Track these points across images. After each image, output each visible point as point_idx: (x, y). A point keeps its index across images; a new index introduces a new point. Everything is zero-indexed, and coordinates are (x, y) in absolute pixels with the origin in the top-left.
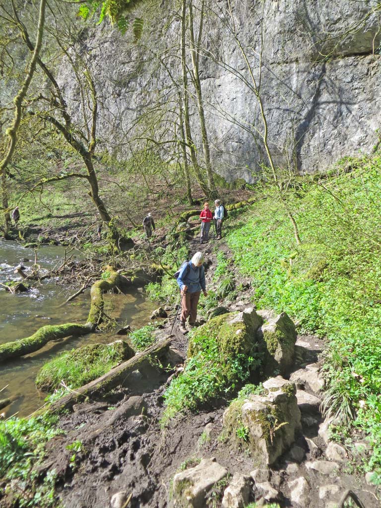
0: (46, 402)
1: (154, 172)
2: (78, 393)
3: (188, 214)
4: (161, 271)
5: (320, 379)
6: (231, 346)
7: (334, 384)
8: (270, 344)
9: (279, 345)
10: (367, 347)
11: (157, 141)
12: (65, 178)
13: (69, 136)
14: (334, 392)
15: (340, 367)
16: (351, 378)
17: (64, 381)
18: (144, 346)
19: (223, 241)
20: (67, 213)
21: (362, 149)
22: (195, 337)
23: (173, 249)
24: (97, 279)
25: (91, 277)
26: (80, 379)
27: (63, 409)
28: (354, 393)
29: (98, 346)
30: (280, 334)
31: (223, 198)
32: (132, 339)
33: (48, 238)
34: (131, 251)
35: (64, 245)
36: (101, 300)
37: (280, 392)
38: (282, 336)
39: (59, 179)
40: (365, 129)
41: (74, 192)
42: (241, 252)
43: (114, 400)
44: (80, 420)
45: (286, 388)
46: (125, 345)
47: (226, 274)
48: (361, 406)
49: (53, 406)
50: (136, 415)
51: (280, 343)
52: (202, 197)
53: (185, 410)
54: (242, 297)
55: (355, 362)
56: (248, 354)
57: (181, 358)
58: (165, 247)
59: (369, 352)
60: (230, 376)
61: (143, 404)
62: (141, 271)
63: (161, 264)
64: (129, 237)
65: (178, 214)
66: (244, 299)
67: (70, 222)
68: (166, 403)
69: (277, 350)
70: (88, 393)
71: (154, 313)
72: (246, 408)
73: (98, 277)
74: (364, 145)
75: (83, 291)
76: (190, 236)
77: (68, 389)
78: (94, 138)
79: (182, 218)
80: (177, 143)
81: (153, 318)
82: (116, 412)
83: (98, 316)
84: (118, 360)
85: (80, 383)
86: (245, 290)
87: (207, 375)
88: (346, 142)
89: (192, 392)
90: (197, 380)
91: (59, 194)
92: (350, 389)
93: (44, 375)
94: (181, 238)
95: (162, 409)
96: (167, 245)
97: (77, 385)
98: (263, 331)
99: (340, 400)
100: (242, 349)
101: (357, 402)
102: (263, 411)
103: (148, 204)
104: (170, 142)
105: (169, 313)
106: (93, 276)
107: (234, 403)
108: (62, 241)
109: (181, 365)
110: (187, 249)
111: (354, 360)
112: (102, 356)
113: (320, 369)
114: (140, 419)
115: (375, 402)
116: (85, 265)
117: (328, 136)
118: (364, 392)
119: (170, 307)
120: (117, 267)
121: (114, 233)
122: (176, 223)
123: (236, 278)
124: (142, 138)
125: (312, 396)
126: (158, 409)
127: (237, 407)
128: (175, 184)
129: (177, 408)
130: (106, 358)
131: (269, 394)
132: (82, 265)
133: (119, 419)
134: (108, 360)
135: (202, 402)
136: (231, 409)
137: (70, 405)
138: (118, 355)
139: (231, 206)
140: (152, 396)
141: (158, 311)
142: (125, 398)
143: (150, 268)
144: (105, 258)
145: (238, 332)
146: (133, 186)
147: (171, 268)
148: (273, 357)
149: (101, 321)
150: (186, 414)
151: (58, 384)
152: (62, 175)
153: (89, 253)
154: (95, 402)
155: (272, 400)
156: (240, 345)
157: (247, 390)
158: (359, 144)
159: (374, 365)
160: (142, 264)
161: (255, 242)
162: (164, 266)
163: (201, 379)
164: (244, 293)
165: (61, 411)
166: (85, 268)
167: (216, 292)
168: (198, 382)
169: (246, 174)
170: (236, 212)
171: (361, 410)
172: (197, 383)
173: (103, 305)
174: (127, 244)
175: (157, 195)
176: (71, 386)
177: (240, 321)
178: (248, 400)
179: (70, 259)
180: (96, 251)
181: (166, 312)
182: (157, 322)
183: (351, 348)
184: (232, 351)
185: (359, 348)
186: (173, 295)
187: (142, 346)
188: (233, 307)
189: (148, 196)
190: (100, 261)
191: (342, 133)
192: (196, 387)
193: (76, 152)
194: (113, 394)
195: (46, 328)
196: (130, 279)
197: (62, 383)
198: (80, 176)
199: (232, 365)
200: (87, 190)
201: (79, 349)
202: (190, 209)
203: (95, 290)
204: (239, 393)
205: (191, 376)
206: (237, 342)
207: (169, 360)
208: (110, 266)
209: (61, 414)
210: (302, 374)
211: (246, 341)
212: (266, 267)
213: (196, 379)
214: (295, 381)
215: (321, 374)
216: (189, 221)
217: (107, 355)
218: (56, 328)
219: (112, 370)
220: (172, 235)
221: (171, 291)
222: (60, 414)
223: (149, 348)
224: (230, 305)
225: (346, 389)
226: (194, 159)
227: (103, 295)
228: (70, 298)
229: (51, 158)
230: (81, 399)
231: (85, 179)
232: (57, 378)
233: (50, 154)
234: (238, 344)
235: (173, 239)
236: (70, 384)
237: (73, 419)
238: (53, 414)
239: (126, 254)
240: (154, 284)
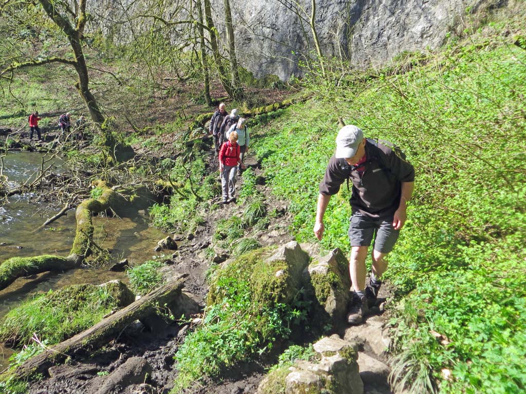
0: (11, 362)
1: (162, 61)
2: (56, 351)
3: (205, 117)
4: (170, 189)
5: (385, 337)
6: (269, 292)
7: (408, 346)
8: (320, 290)
9: (332, 291)
10: (450, 297)
11: (167, 20)
12: (43, 63)
14: (409, 358)
15: (415, 323)
16: (430, 338)
17: (37, 333)
18: (147, 286)
20: (46, 110)
21: (426, 43)
22: (219, 279)
23: (185, 161)
24: (84, 198)
25: (76, 194)
26: (60, 331)
27: (34, 373)
28: (435, 360)
29: (85, 287)
30: (334, 277)
31: (250, 98)
32: (131, 277)
33: (20, 141)
34: (130, 162)
35: (41, 152)
36: (90, 225)
37: (337, 358)
38: (336, 280)
39: (36, 64)
40: (429, 17)
41: (55, 83)
42: (274, 168)
43: (105, 360)
44: (58, 388)
45: (345, 352)
46: (122, 286)
47: (255, 195)
48: (446, 377)
49: (21, 368)
50: (136, 384)
51: (333, 289)
52: (222, 97)
53: (205, 377)
54: (276, 225)
55: (435, 317)
56: (292, 305)
57: (196, 304)
58: (175, 158)
59: (454, 303)
60: (267, 332)
61: (147, 368)
62: (143, 188)
63: (170, 180)
64: (127, 144)
65: (192, 117)
66: (279, 228)
67: (50, 122)
68: (177, 366)
69: (329, 298)
70: (70, 352)
71: (160, 243)
72: (292, 380)
73: (86, 194)
74: (427, 37)
75: (67, 211)
76: (207, 145)
77: (42, 345)
78: (84, 12)
79: (197, 122)
80: (193, 25)
81: (159, 250)
82: (109, 379)
83: (86, 246)
84: (112, 306)
85: (59, 336)
86: (280, 216)
87: (235, 330)
88: (405, 33)
89: (215, 354)
90: (222, 338)
91: (36, 85)
92: (429, 354)
93: (8, 324)
94: (195, 149)
95: (171, 373)
96: (178, 156)
97: (54, 339)
98: (310, 273)
99: (417, 368)
100: (284, 296)
101: (439, 371)
102: (315, 384)
103: (152, 102)
104: (184, 22)
105: (179, 244)
106: (80, 193)
107: (275, 371)
108: (38, 146)
109: (199, 315)
110: (204, 161)
111: (433, 315)
112: (91, 300)
113: (385, 325)
114: (142, 389)
115: (465, 373)
116: (68, 178)
117: (382, 24)
118: (450, 358)
119: (181, 236)
120: (112, 182)
121: (108, 139)
122: (190, 128)
123: (268, 201)
124: (148, 16)
126: (166, 373)
127: (279, 377)
128: (188, 79)
129: (194, 375)
130: (95, 304)
131: (323, 360)
132: (66, 179)
133: (113, 389)
134: (99, 306)
135: (227, 368)
136: (270, 381)
137: (44, 368)
138: (112, 300)
139: (261, 109)
140: (157, 355)
141: (165, 240)
142: (120, 358)
143: (155, 184)
144: (95, 170)
145: (279, 273)
146: (134, 79)
147: (182, 186)
148: (323, 307)
149: (90, 252)
150: (205, 383)
151: (28, 337)
152: (40, 60)
153: (74, 162)
154: (79, 363)
155: (327, 369)
156: (281, 291)
157: (292, 354)
158: (422, 37)
159: (460, 321)
160: (144, 179)
161: (292, 155)
162: (173, 183)
163: (226, 335)
164: (278, 220)
165: (32, 376)
166: (68, 182)
167: (242, 219)
168: (222, 341)
169: (280, 68)
170: (267, 117)
171: (445, 383)
172: (221, 342)
173: (92, 232)
174: (125, 153)
175: (165, 92)
176: (46, 341)
177: (281, 259)
178: (294, 369)
179: (49, 170)
180: (83, 161)
181: (176, 242)
182: (164, 256)
183: (428, 298)
184: (270, 299)
185: (439, 297)
186: (185, 221)
187: (144, 287)
188: (264, 238)
189: (154, 93)
190: (89, 174)
191: (401, 22)
192: (219, 347)
193: (58, 30)
194: (105, 352)
195: (14, 261)
196: (129, 198)
197: (34, 337)
198: (64, 61)
199: (270, 318)
200: (74, 81)
201: (59, 291)
202: (208, 112)
203: (82, 211)
204: (281, 357)
205: (213, 331)
206: (277, 287)
207: (181, 307)
208: (103, 180)
209: (32, 380)
210: (361, 330)
211: (289, 285)
212: (306, 188)
213: (220, 336)
214: (352, 339)
215: (387, 330)
216: (206, 126)
217: (98, 299)
218: (28, 260)
219: (104, 319)
220: (183, 144)
221: (183, 216)
222: (30, 380)
223: (152, 292)
224: (260, 236)
225: (425, 354)
226: (215, 47)
227: (93, 218)
228: (47, 221)
229: (25, 38)
230: (60, 359)
231: (69, 68)
232: (27, 328)
233: (23, 32)
234: (279, 290)
235: (185, 149)
236: (44, 339)
237: (48, 387)
238: (20, 380)
239: (124, 166)
240: (160, 205)
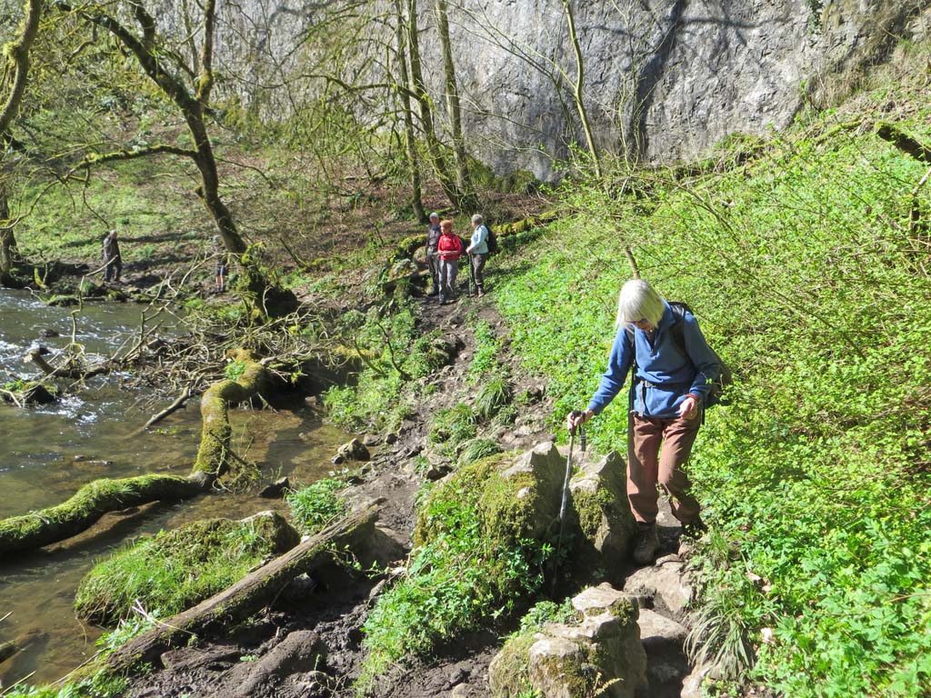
0: (98, 647)
1: (342, 148)
2: (172, 627)
3: (413, 242)
4: (357, 361)
5: (685, 585)
6: (507, 522)
7: (713, 597)
8: (587, 517)
9: (604, 518)
10: (777, 521)
11: (349, 83)
12: (141, 154)
13: (149, 62)
14: (714, 613)
15: (725, 562)
16: (745, 583)
17: (140, 600)
18: (320, 521)
19: (489, 301)
20: (147, 231)
21: (767, 120)
22: (432, 505)
23: (381, 315)
24: (215, 378)
25: (201, 372)
26: (178, 595)
27: (138, 662)
28: (751, 614)
29: (218, 524)
30: (607, 496)
31: (488, 209)
32: (294, 507)
33: (104, 285)
34: (290, 317)
35: (139, 302)
36: (225, 424)
37: (607, 617)
38: (611, 500)
39: (128, 157)
40: (772, 79)
41: (162, 187)
42: (526, 325)
43: (254, 639)
44: (178, 684)
45: (619, 609)
46: (279, 521)
47: (495, 369)
48: (765, 639)
49: (116, 656)
50: (303, 672)
51: (606, 515)
52: (444, 207)
53: (409, 657)
54: (527, 417)
55: (754, 551)
56: (541, 539)
57: (399, 546)
58: (365, 310)
59: (782, 530)
60: (505, 584)
61: (319, 647)
62: (313, 361)
63: (356, 347)
64: (286, 287)
65: (392, 242)
66: (531, 422)
67: (154, 251)
68: (367, 643)
69: (599, 528)
70: (197, 627)
71: (341, 450)
72: (538, 652)
73: (218, 372)
74: (769, 110)
75: (185, 403)
76: (418, 288)
77: (150, 618)
78: (208, 68)
79: (401, 250)
80: (392, 90)
81: (339, 461)
82: (259, 666)
83: (219, 459)
84: (263, 553)
85: (178, 604)
86: (534, 403)
87: (456, 583)
88: (734, 104)
89: (424, 620)
90: (435, 595)
91: (129, 189)
92: (743, 606)
93: (94, 588)
94: (399, 294)
95: (359, 654)
96: (369, 306)
97: (170, 608)
98: (572, 490)
99: (724, 628)
100: (529, 527)
101: (756, 631)
102: (572, 656)
103: (327, 217)
104: (377, 86)
105: (373, 452)
106: (208, 371)
107: (513, 641)
108: (134, 293)
109: (401, 562)
110: (412, 314)
111: (752, 548)
112: (227, 545)
113: (684, 566)
114: (312, 679)
115: (792, 632)
116: (187, 346)
117: (699, 89)
118: (771, 610)
119: (375, 438)
120: (261, 351)
121: (253, 279)
122: (389, 260)
123: (515, 378)
124: (316, 76)
125: (668, 620)
126: (350, 655)
127: (518, 650)
128: (386, 177)
129: (392, 654)
130: (235, 549)
131: (585, 621)
132: (183, 347)
133: (266, 681)
134: (241, 554)
135: (444, 640)
136: (507, 655)
137: (154, 653)
138: (262, 543)
139: (505, 226)
140: (337, 628)
141: (349, 446)
142: (277, 634)
143: (332, 354)
144: (233, 331)
145: (522, 493)
146: (295, 178)
147: (377, 356)
148: (592, 542)
149: (225, 468)
150: (410, 666)
151: (127, 608)
152: (136, 149)
153: (197, 319)
154: (211, 645)
155: (590, 634)
156: (525, 520)
157: (540, 613)
158: (760, 110)
159: (791, 556)
160: (314, 346)
161: (553, 302)
162: (362, 352)
163: (443, 591)
164: (530, 409)
165: (134, 667)
166: (188, 353)
167: (474, 408)
168: (436, 599)
169: (535, 161)
170: (515, 240)
171: (764, 647)
172: (434, 601)
173: (228, 434)
174: (282, 303)
175: (347, 200)
176: (156, 612)
177: (525, 470)
178: (543, 635)
179: (154, 333)
180: (212, 317)
181: (368, 448)
182: (347, 470)
183: (746, 524)
184: (509, 533)
185: (761, 522)
186: (382, 413)
187: (315, 522)
188: (508, 438)
189: (328, 201)
190: (221, 339)
191: (728, 86)
192: (431, 609)
193: (166, 98)
194: (252, 626)
195: (99, 485)
196: (289, 378)
197: (136, 606)
198: (177, 151)
199: (509, 562)
200: (192, 182)
201: (176, 531)
202: (418, 232)
203: (211, 401)
204: (523, 620)
205: (422, 586)
206: (520, 514)
207: (374, 551)
208: (245, 349)
209: (135, 673)
210: (649, 576)
211: (538, 511)
212: (575, 357)
213: (433, 593)
214: (635, 590)
215: (687, 575)
216: (416, 255)
217: (239, 542)
218: (122, 484)
219: (249, 574)
220: (379, 286)
221: (378, 405)
222: (131, 674)
223: (330, 528)
224: (502, 435)
225: (737, 607)
226: (428, 128)
227: (230, 411)
228: (153, 419)
229: (108, 110)
230: (180, 639)
231: (187, 160)
232: (124, 594)
233: (106, 100)
234: (522, 518)
235: (382, 294)
236: (154, 608)
237: (161, 683)
238: (115, 674)
239: (280, 324)
240: (341, 388)
